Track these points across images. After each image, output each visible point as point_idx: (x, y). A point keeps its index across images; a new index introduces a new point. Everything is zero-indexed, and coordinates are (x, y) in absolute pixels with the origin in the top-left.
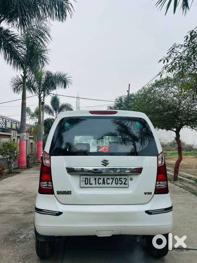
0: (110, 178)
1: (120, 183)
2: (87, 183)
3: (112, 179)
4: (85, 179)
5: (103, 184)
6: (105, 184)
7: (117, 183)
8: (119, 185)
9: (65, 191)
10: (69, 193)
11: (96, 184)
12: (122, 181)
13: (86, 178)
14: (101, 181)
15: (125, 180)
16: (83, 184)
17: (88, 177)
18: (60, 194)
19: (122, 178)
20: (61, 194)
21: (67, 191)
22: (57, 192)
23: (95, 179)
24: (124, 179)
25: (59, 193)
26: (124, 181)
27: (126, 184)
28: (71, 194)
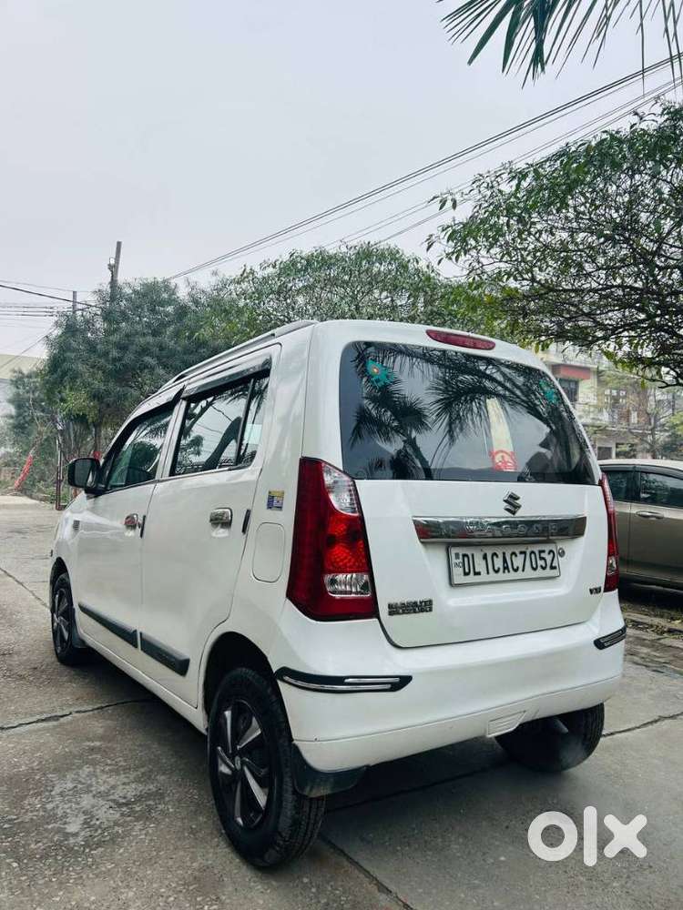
0: (517, 553)
1: (542, 566)
2: (467, 571)
3: (523, 556)
4: (461, 557)
5: (504, 572)
6: (509, 571)
7: (534, 566)
8: (540, 573)
9: (415, 603)
10: (425, 606)
11: (488, 573)
12: (544, 559)
13: (464, 556)
14: (499, 563)
15: (552, 554)
16: (459, 577)
17: (468, 551)
18: (398, 613)
19: (544, 551)
20: (404, 613)
21: (421, 603)
22: (390, 606)
23: (485, 557)
24: (549, 554)
25: (394, 610)
26: (549, 558)
27: (555, 568)
28: (431, 610)
